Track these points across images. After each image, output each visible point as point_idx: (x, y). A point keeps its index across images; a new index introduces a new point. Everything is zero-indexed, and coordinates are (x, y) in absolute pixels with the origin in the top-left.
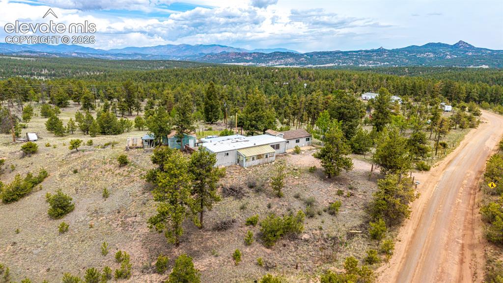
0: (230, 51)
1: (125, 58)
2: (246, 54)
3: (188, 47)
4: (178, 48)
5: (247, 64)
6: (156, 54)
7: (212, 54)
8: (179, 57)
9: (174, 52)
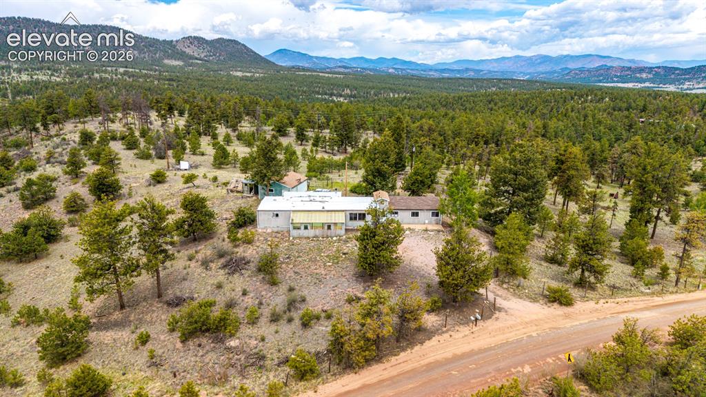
0: (615, 64)
1: (452, 75)
2: (643, 70)
3: (546, 59)
4: (530, 61)
5: (640, 85)
6: (496, 70)
7: (581, 70)
8: (529, 74)
9: (522, 66)
